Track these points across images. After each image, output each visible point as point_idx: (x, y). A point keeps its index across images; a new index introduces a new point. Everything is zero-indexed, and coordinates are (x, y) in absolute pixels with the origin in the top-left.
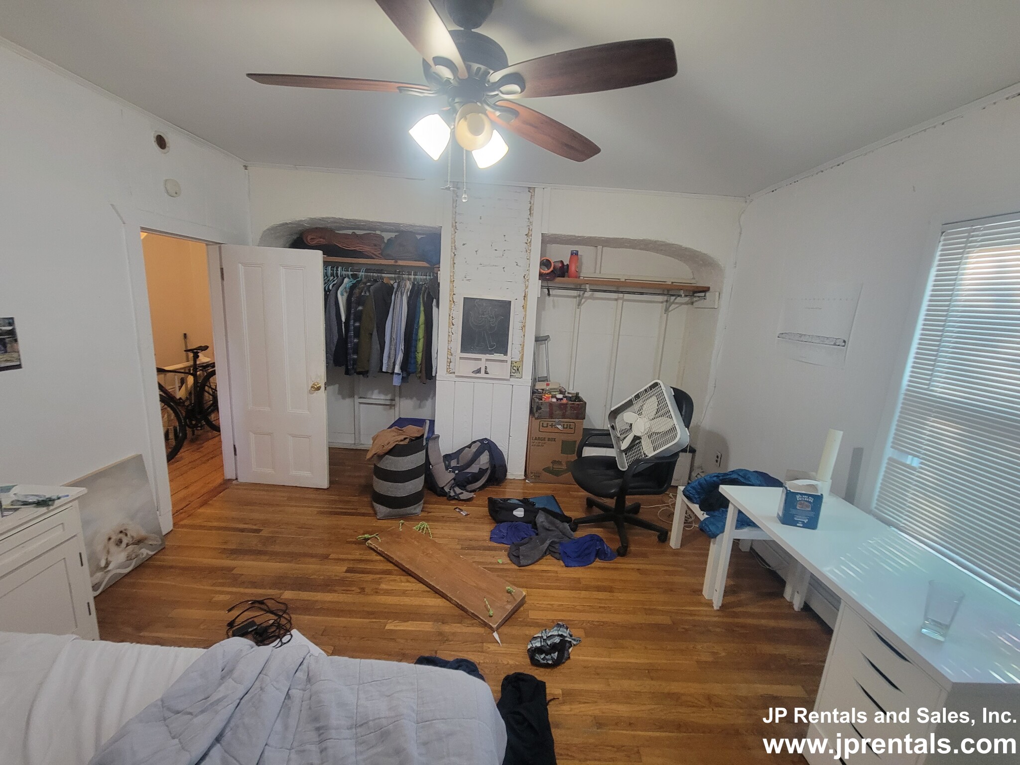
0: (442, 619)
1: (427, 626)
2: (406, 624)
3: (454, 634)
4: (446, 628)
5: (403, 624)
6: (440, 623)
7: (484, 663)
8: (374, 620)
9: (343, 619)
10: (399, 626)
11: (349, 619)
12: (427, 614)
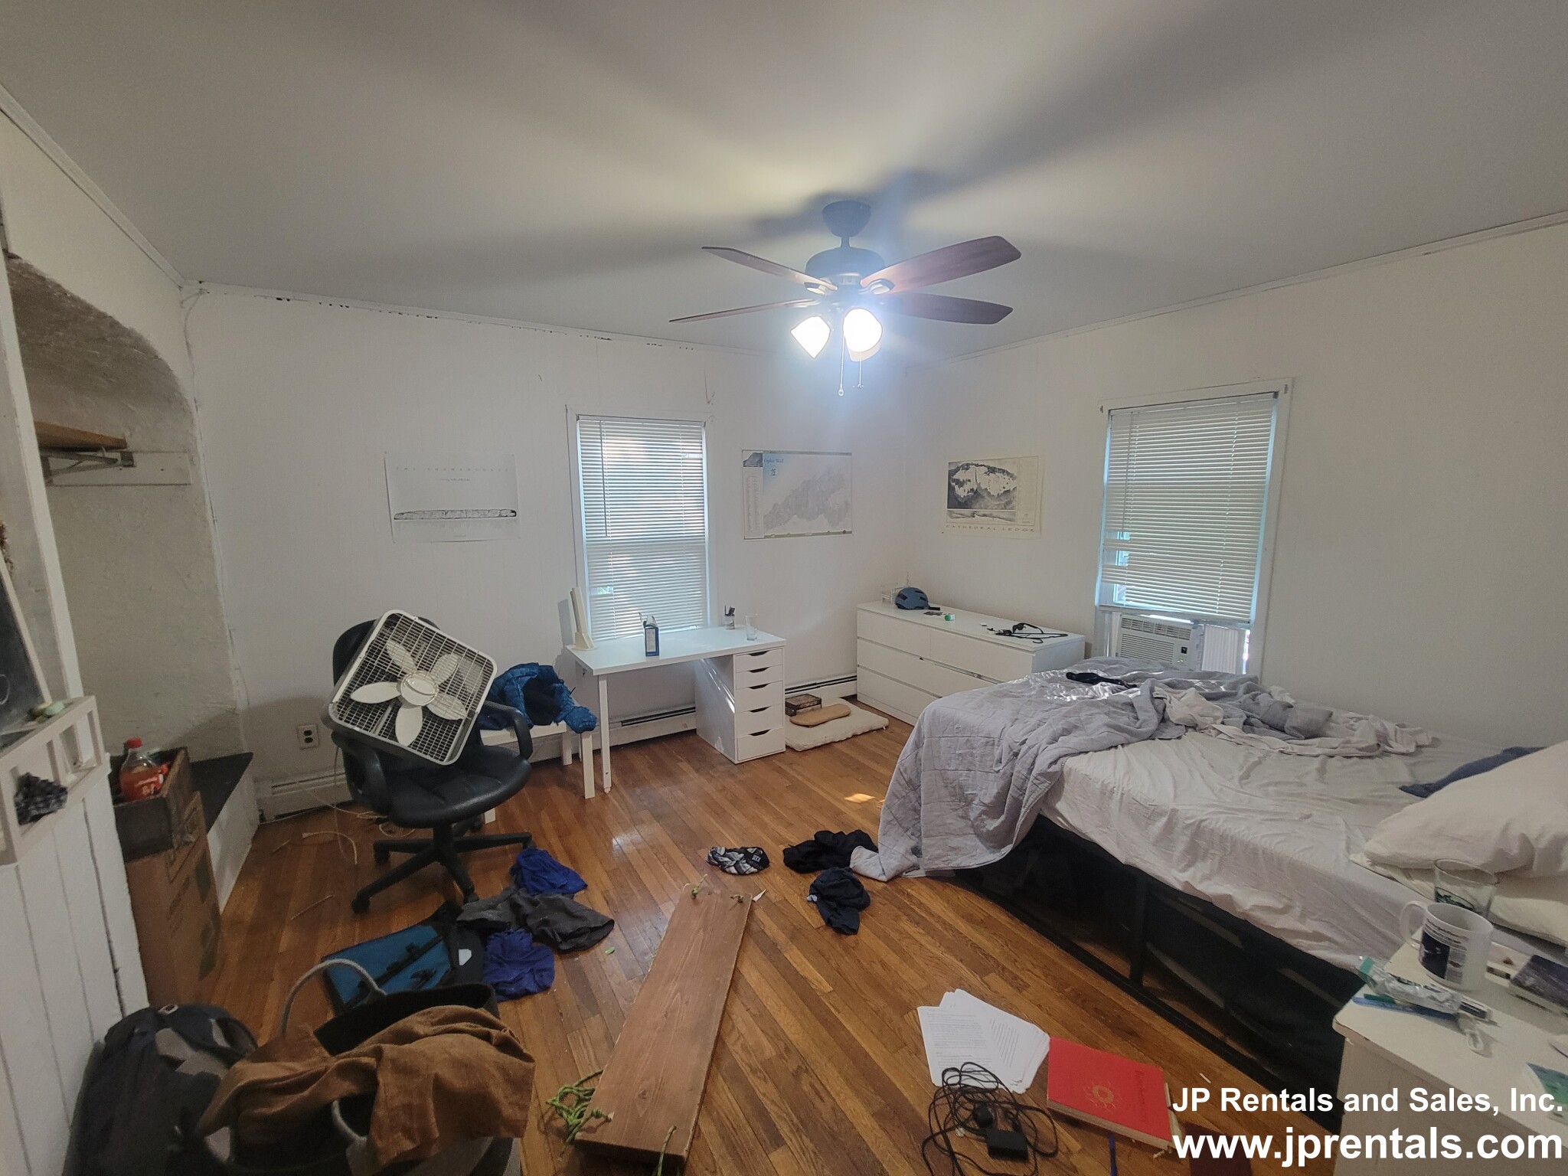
0: (773, 952)
1: (795, 956)
2: (807, 975)
3: (783, 929)
4: (781, 938)
5: (810, 978)
6: (779, 947)
7: (796, 893)
8: (833, 1010)
9: (864, 1045)
10: (817, 980)
11: (859, 1039)
12: (777, 968)
